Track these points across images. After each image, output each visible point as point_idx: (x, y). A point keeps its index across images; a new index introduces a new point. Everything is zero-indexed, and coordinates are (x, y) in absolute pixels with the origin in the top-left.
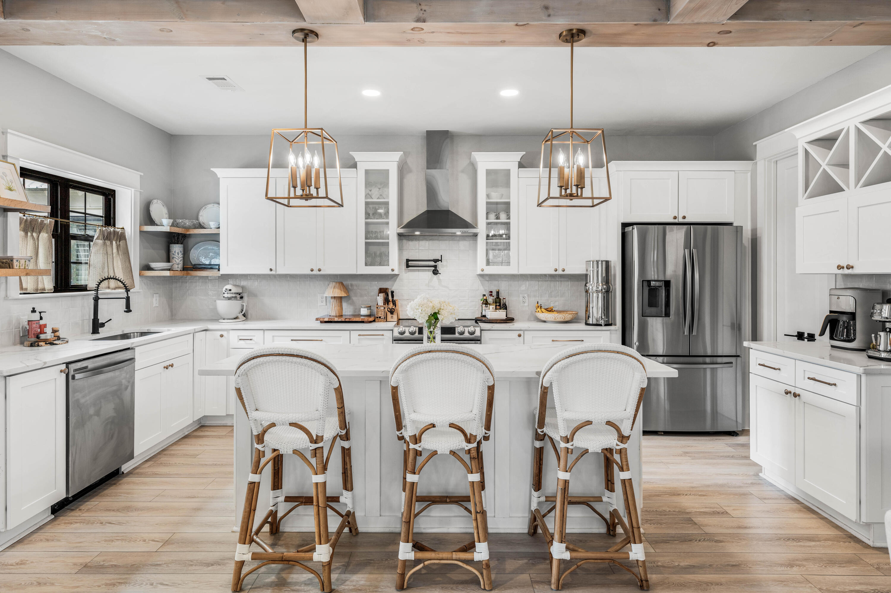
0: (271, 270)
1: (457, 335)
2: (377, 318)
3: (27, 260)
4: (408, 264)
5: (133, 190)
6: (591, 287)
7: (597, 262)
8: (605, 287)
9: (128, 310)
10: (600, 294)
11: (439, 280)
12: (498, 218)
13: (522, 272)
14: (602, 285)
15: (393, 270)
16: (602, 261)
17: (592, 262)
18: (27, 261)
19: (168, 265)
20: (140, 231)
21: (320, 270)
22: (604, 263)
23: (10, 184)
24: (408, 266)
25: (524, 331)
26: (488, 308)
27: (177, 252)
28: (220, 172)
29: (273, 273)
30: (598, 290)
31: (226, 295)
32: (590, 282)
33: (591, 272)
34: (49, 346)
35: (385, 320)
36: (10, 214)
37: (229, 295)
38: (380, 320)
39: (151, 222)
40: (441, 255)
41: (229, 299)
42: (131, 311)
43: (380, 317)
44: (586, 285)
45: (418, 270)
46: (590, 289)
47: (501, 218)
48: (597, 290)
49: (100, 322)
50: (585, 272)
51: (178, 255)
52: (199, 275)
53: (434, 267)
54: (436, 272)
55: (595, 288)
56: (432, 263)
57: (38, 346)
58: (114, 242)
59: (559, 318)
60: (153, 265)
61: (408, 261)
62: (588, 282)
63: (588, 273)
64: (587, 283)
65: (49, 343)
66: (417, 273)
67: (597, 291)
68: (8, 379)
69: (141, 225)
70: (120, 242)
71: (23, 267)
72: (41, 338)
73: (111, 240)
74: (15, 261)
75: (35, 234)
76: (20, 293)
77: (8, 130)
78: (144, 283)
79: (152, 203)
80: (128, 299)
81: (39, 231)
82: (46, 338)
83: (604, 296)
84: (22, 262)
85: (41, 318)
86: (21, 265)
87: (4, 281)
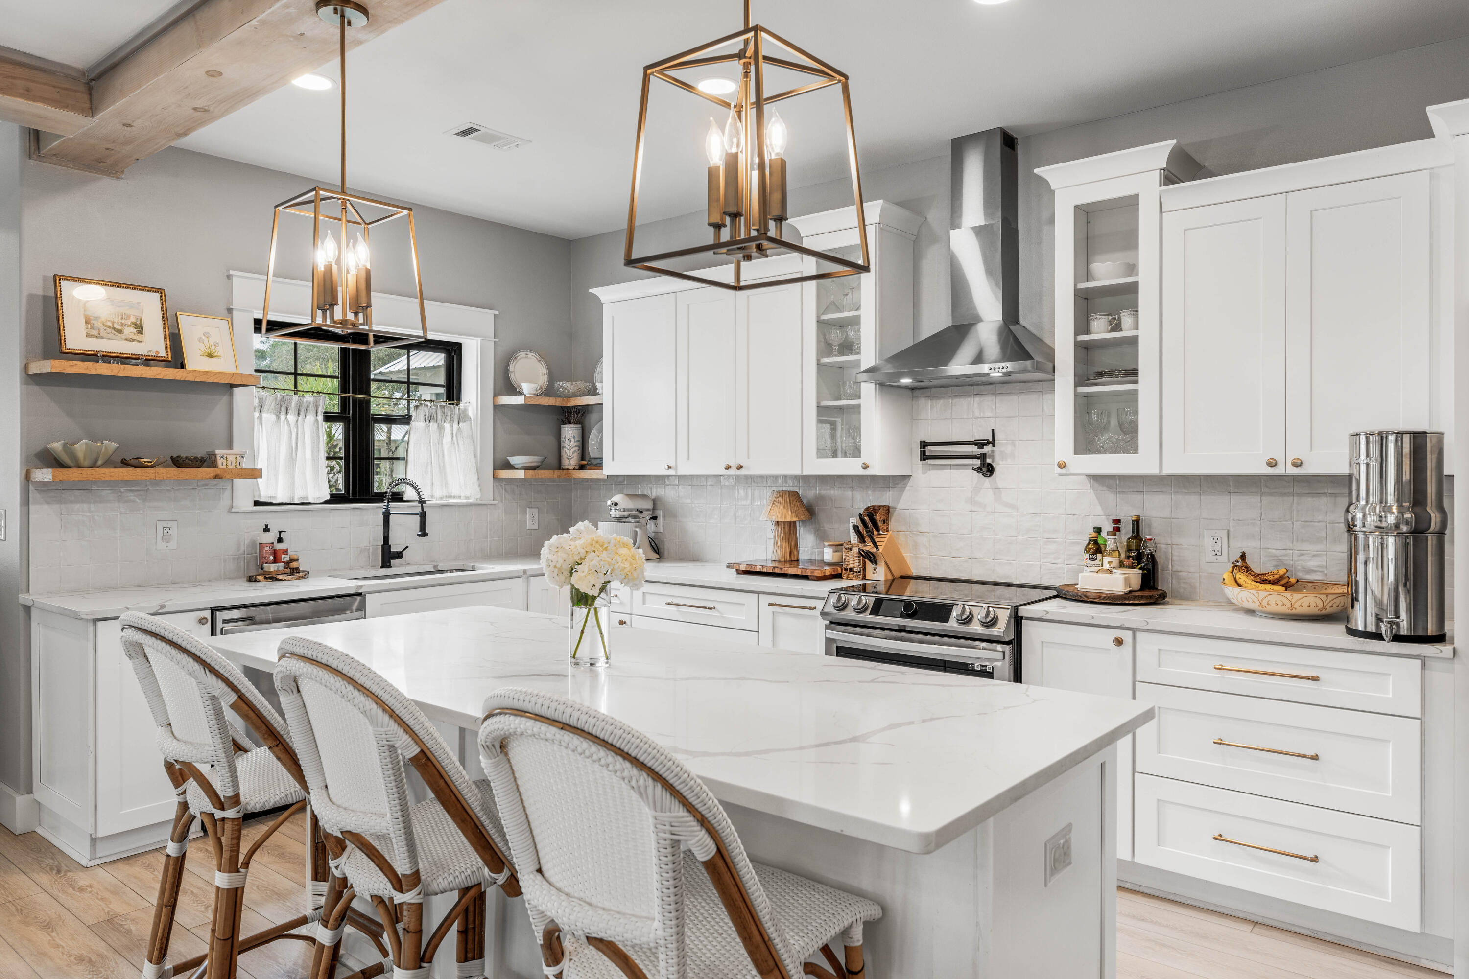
0: (670, 467)
1: (953, 624)
2: (846, 570)
3: (238, 456)
4: (925, 451)
5: (479, 339)
6: (1359, 515)
7: (1383, 437)
8: (1407, 516)
9: (423, 533)
10: (1391, 541)
11: (996, 488)
12: (1117, 327)
13: (1169, 469)
14: (1401, 512)
15: (866, 467)
16: (1399, 434)
17: (1363, 438)
18: (239, 458)
19: (531, 460)
20: (494, 406)
21: (740, 467)
22: (1407, 439)
23: (213, 347)
24: (924, 457)
25: (1134, 631)
26: (1097, 562)
27: (568, 437)
28: (600, 292)
29: (671, 472)
30: (1384, 525)
31: (613, 513)
32: (1358, 500)
33: (1363, 468)
34: (269, 582)
35: (861, 576)
36: (236, 390)
37: (618, 514)
38: (851, 575)
39: (513, 390)
40: (993, 431)
41: (619, 520)
42: (427, 535)
43: (851, 569)
44: (1347, 511)
45: (951, 465)
46: (1359, 523)
47: (1124, 326)
48: (1378, 524)
49: (392, 550)
50: (1345, 470)
51: (570, 442)
53: (978, 458)
54: (988, 470)
55: (1372, 520)
56: (973, 449)
57: (256, 581)
58: (447, 426)
59: (1272, 602)
60: (514, 460)
61: (924, 445)
62: (1354, 500)
63: (1355, 472)
64: (1350, 504)
65: (270, 578)
66: (946, 473)
67: (1381, 530)
68: (99, 624)
69: (496, 395)
70: (461, 425)
71: (233, 466)
72: (265, 569)
73: (439, 421)
74: (218, 457)
75: (292, 417)
76: (257, 503)
77: (232, 272)
78: (505, 490)
79: (516, 358)
80: (423, 515)
81: (302, 413)
82: (272, 570)
83: (1406, 545)
84: (231, 458)
85: (280, 540)
86: (229, 464)
87: (230, 486)
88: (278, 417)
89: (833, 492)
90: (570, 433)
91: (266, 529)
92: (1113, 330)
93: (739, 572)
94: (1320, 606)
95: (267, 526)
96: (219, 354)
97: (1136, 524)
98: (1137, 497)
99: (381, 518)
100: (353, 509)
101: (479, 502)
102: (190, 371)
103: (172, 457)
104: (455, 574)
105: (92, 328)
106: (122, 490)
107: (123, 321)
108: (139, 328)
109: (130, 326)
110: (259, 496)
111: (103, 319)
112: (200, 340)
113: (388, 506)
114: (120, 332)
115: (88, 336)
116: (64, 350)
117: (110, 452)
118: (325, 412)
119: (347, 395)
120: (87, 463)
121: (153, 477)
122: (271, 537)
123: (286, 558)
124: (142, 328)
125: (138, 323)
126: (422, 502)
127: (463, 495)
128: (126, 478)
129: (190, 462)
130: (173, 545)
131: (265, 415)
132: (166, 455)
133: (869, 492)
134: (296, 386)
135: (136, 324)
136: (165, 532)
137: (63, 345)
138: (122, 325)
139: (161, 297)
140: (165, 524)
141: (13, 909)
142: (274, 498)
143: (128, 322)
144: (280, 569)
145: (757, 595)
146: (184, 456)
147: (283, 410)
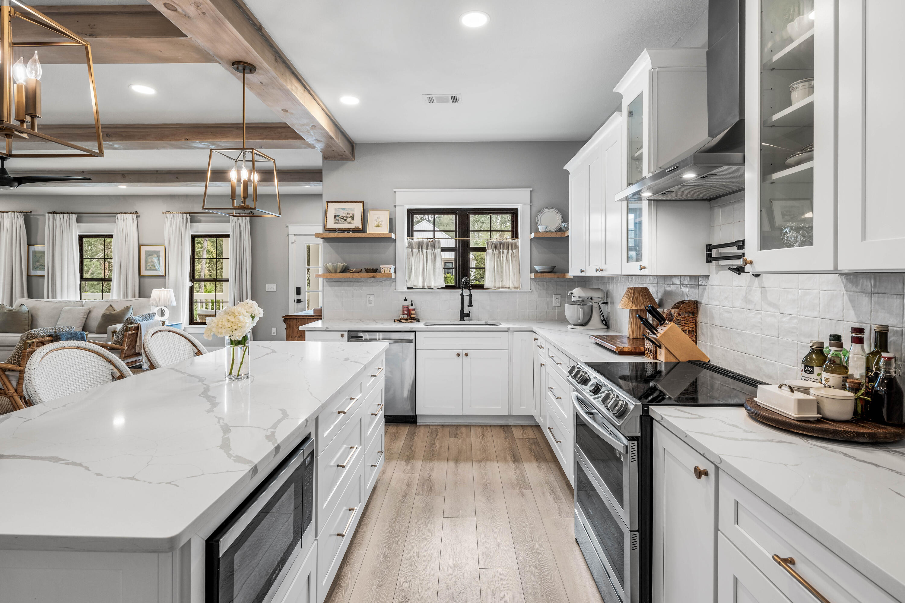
5: (521, 205)
20: (530, 239)
23: (379, 223)
69: (531, 233)
70: (513, 251)
73: (500, 249)
78: (538, 284)
79: (542, 213)
84: (386, 269)
85: (412, 305)
91: (406, 300)
95: (406, 298)
96: (383, 225)
102: (369, 233)
103: (365, 269)
105: (336, 220)
107: (347, 216)
108: (353, 218)
109: (349, 218)
110: (410, 285)
111: (340, 216)
112: (376, 220)
113: (462, 291)
114: (346, 220)
115: (335, 223)
116: (327, 229)
121: (359, 277)
122: (408, 303)
124: (354, 218)
125: (353, 216)
127: (511, 286)
129: (372, 271)
130: (372, 304)
132: (363, 268)
136: (369, 299)
137: (326, 227)
138: (347, 217)
139: (362, 204)
140: (369, 296)
143: (349, 216)
146: (370, 268)
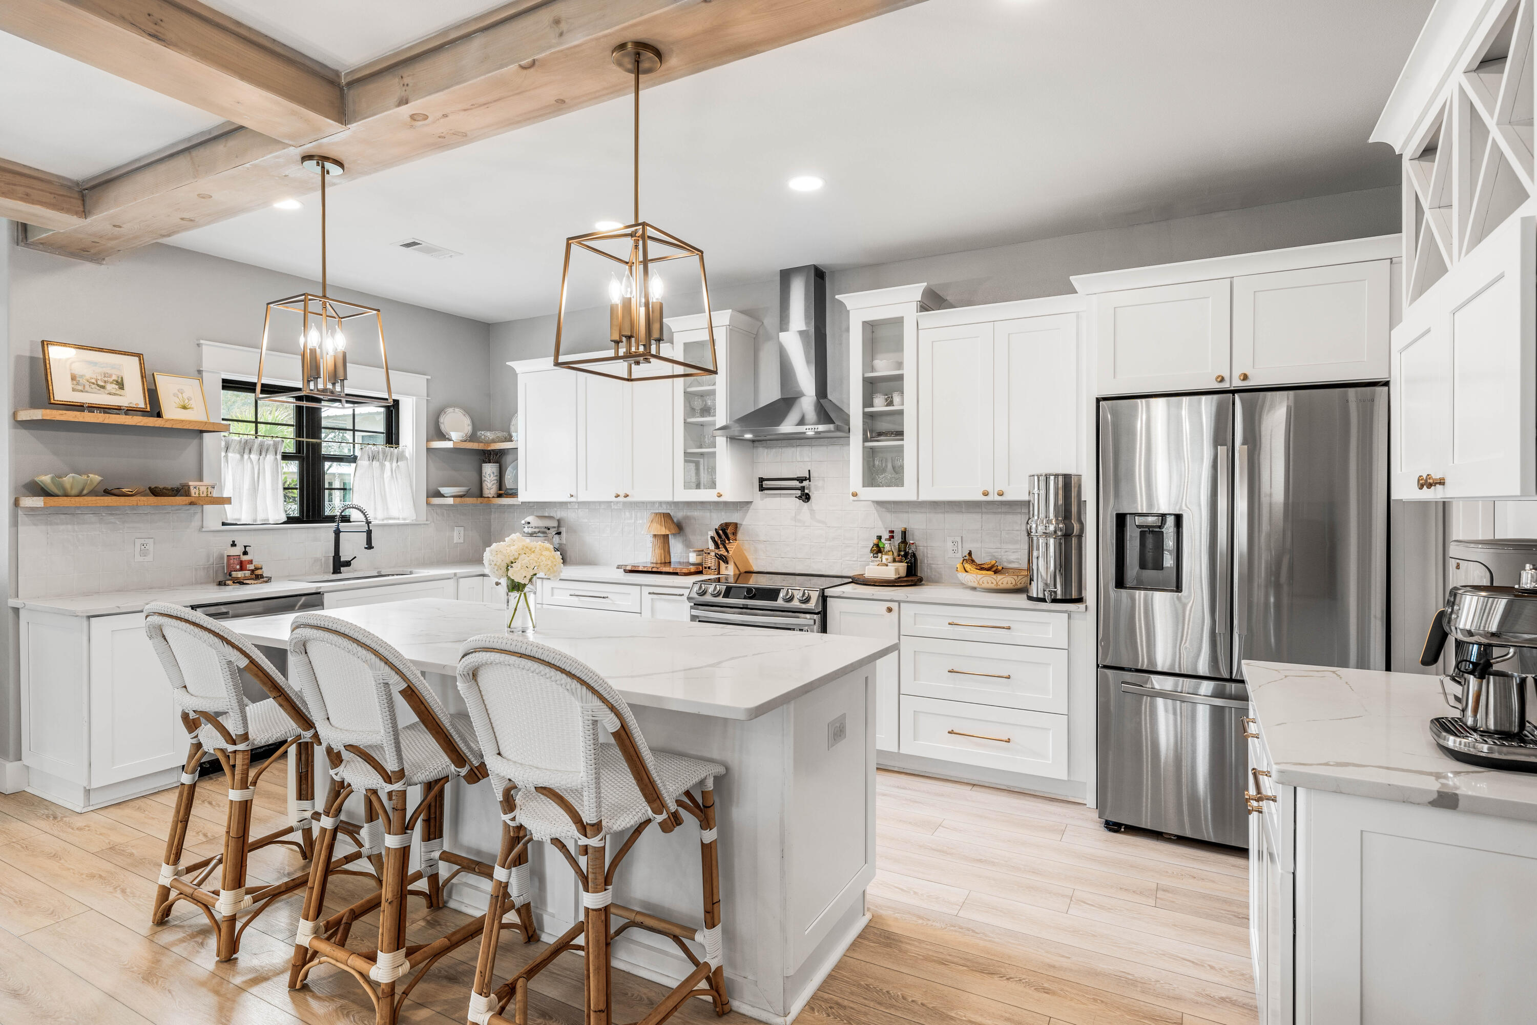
0: (572, 496)
1: (780, 603)
2: (705, 568)
3: (209, 488)
4: (763, 485)
5: (414, 398)
6: (1034, 526)
7: (1047, 477)
8: (1061, 526)
9: (370, 546)
10: (1052, 541)
11: (812, 511)
12: (890, 403)
13: (924, 497)
14: (1057, 524)
15: (720, 496)
16: (1056, 476)
17: (1036, 478)
19: (458, 491)
20: (427, 449)
21: (626, 496)
22: (1060, 478)
23: (187, 401)
24: (762, 489)
25: (899, 603)
26: (879, 559)
27: (488, 473)
28: (515, 365)
29: (573, 499)
30: (1047, 531)
31: (526, 530)
32: (1033, 516)
33: (1036, 496)
34: (237, 586)
35: (716, 573)
36: (205, 434)
37: (530, 530)
38: (710, 571)
39: (442, 436)
40: (809, 471)
41: (531, 535)
42: (373, 548)
43: (709, 568)
44: (1028, 523)
45: (780, 494)
46: (1033, 530)
47: (895, 403)
48: (1044, 531)
49: (342, 559)
51: (490, 477)
52: (500, 503)
53: (799, 489)
54: (806, 497)
55: (1041, 529)
56: (796, 484)
57: (225, 585)
58: (387, 464)
59: (985, 582)
60: (443, 490)
61: (761, 480)
62: (1031, 517)
63: (1032, 499)
64: (1029, 519)
65: (237, 582)
66: (778, 499)
67: (1046, 535)
68: (92, 619)
69: (428, 440)
70: (399, 463)
71: (205, 494)
72: (233, 576)
73: (381, 461)
74: (192, 488)
75: (254, 457)
76: (224, 524)
77: (202, 342)
78: (437, 513)
79: (445, 413)
80: (369, 533)
81: (263, 454)
82: (239, 576)
83: (1060, 544)
84: (203, 489)
85: (245, 553)
86: (201, 493)
87: (200, 511)
88: (242, 456)
89: (696, 514)
90: (489, 470)
91: (234, 544)
92: (888, 405)
93: (626, 571)
94: (1014, 583)
95: (234, 542)
96: (192, 406)
97: (904, 533)
98: (905, 516)
99: (333, 536)
100: (308, 528)
101: (414, 522)
102: (167, 420)
103: (150, 488)
104: (395, 577)
105: (78, 384)
106: (104, 514)
107: (106, 379)
108: (121, 384)
109: (112, 383)
110: (227, 519)
111: (88, 377)
112: (175, 395)
113: (338, 525)
114: (103, 387)
115: (74, 390)
116: (52, 401)
117: (95, 484)
118: (283, 453)
119: (301, 439)
120: (74, 492)
121: (135, 504)
122: (238, 551)
123: (251, 567)
124: (123, 385)
125: (120, 380)
126: (368, 523)
127: (401, 517)
128: (111, 504)
129: (167, 492)
130: (150, 558)
131: (230, 455)
132: (144, 487)
133: (723, 513)
134: (256, 432)
135: (117, 382)
136: (143, 547)
137: (52, 397)
138: (105, 382)
139: (140, 360)
140: (142, 541)
141: (19, 847)
142: (239, 520)
143: (111, 380)
144: (247, 575)
145: (639, 587)
146: (161, 487)
147: (247, 451)
